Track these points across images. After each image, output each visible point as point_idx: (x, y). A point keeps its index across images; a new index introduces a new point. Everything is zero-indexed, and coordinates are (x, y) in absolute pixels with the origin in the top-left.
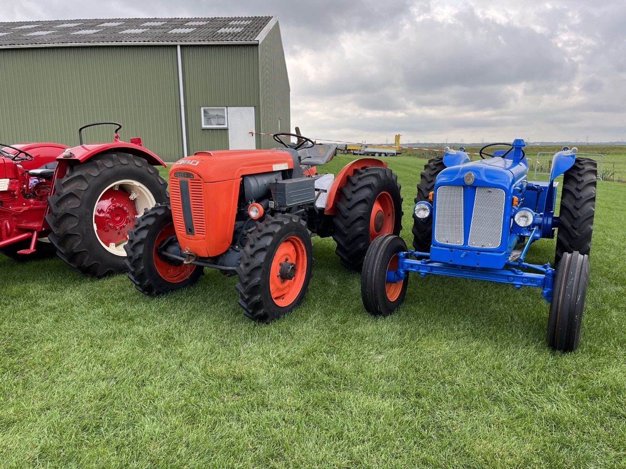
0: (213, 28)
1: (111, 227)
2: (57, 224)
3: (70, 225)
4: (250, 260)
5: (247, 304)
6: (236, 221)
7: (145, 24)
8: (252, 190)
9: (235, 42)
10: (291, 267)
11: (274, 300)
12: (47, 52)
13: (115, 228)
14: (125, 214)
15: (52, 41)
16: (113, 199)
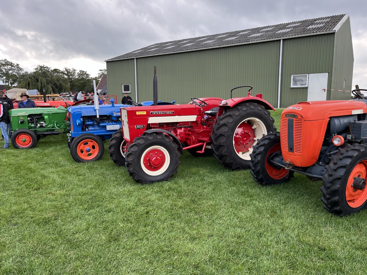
0: (304, 27)
1: (241, 143)
2: (216, 139)
3: (222, 140)
4: (333, 173)
5: (328, 201)
6: (322, 146)
7: (263, 30)
8: (336, 127)
9: (319, 33)
10: (363, 181)
11: (347, 202)
12: (212, 51)
13: (243, 144)
14: (249, 136)
15: (214, 45)
16: (244, 128)
